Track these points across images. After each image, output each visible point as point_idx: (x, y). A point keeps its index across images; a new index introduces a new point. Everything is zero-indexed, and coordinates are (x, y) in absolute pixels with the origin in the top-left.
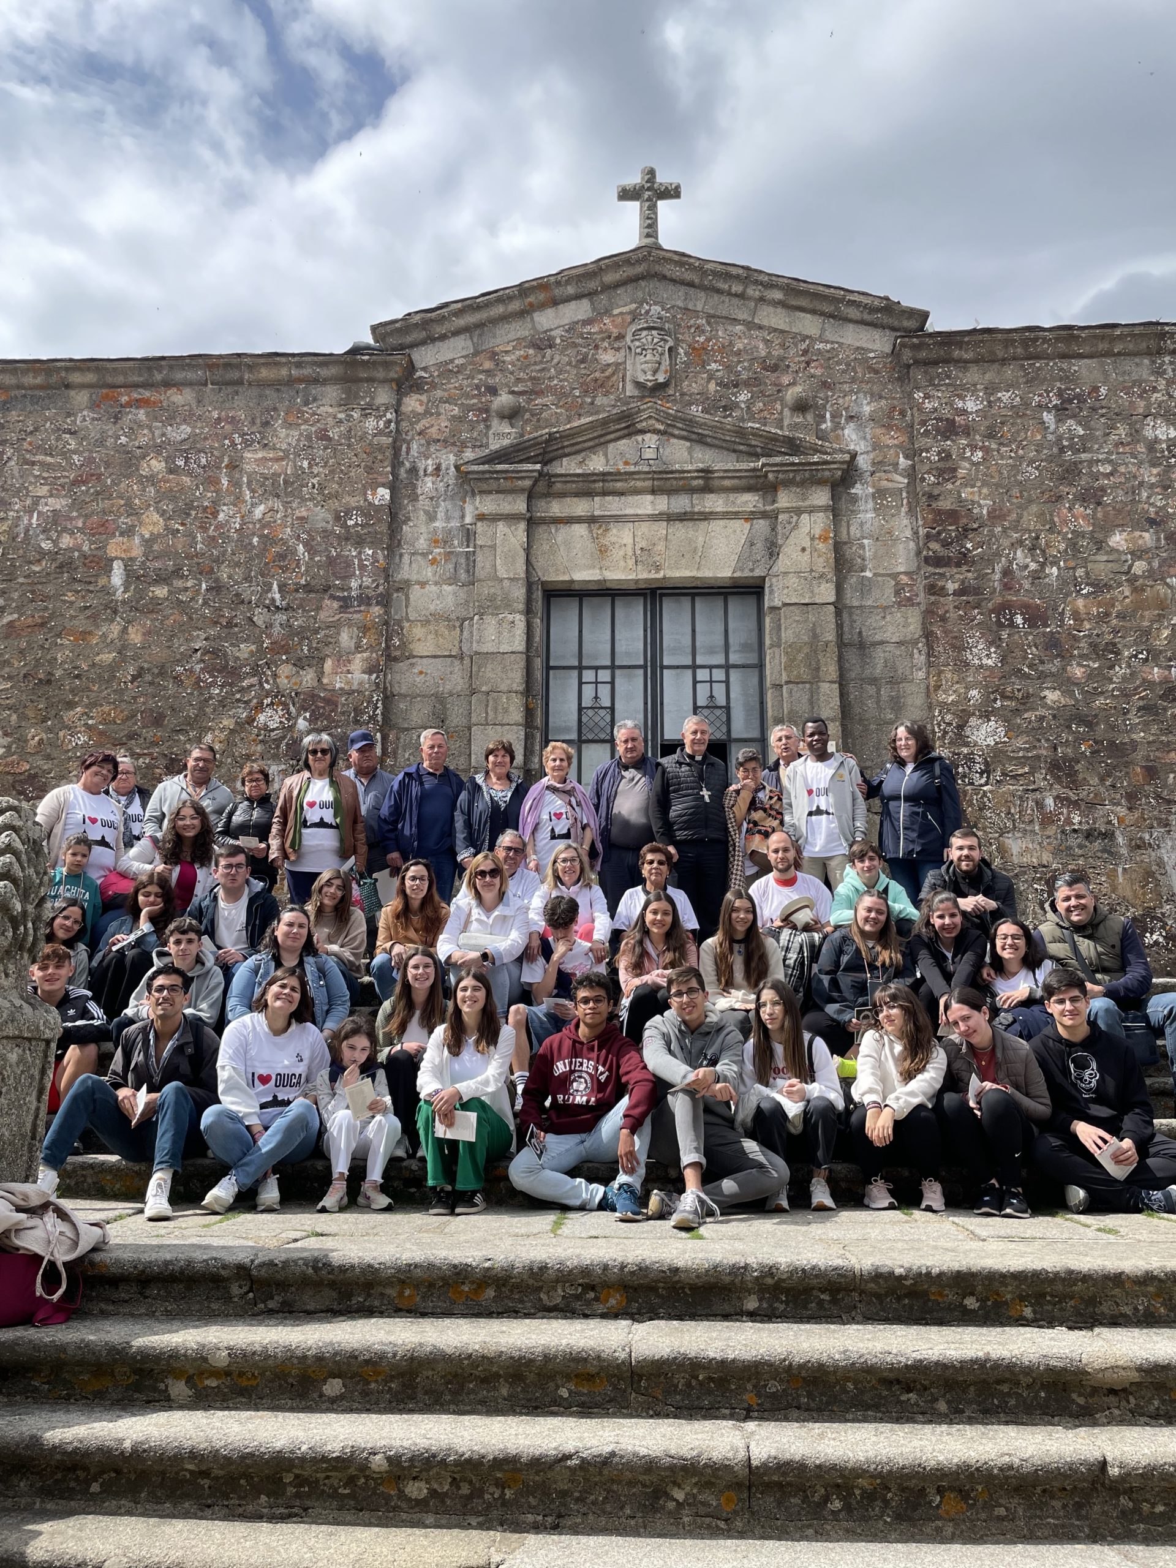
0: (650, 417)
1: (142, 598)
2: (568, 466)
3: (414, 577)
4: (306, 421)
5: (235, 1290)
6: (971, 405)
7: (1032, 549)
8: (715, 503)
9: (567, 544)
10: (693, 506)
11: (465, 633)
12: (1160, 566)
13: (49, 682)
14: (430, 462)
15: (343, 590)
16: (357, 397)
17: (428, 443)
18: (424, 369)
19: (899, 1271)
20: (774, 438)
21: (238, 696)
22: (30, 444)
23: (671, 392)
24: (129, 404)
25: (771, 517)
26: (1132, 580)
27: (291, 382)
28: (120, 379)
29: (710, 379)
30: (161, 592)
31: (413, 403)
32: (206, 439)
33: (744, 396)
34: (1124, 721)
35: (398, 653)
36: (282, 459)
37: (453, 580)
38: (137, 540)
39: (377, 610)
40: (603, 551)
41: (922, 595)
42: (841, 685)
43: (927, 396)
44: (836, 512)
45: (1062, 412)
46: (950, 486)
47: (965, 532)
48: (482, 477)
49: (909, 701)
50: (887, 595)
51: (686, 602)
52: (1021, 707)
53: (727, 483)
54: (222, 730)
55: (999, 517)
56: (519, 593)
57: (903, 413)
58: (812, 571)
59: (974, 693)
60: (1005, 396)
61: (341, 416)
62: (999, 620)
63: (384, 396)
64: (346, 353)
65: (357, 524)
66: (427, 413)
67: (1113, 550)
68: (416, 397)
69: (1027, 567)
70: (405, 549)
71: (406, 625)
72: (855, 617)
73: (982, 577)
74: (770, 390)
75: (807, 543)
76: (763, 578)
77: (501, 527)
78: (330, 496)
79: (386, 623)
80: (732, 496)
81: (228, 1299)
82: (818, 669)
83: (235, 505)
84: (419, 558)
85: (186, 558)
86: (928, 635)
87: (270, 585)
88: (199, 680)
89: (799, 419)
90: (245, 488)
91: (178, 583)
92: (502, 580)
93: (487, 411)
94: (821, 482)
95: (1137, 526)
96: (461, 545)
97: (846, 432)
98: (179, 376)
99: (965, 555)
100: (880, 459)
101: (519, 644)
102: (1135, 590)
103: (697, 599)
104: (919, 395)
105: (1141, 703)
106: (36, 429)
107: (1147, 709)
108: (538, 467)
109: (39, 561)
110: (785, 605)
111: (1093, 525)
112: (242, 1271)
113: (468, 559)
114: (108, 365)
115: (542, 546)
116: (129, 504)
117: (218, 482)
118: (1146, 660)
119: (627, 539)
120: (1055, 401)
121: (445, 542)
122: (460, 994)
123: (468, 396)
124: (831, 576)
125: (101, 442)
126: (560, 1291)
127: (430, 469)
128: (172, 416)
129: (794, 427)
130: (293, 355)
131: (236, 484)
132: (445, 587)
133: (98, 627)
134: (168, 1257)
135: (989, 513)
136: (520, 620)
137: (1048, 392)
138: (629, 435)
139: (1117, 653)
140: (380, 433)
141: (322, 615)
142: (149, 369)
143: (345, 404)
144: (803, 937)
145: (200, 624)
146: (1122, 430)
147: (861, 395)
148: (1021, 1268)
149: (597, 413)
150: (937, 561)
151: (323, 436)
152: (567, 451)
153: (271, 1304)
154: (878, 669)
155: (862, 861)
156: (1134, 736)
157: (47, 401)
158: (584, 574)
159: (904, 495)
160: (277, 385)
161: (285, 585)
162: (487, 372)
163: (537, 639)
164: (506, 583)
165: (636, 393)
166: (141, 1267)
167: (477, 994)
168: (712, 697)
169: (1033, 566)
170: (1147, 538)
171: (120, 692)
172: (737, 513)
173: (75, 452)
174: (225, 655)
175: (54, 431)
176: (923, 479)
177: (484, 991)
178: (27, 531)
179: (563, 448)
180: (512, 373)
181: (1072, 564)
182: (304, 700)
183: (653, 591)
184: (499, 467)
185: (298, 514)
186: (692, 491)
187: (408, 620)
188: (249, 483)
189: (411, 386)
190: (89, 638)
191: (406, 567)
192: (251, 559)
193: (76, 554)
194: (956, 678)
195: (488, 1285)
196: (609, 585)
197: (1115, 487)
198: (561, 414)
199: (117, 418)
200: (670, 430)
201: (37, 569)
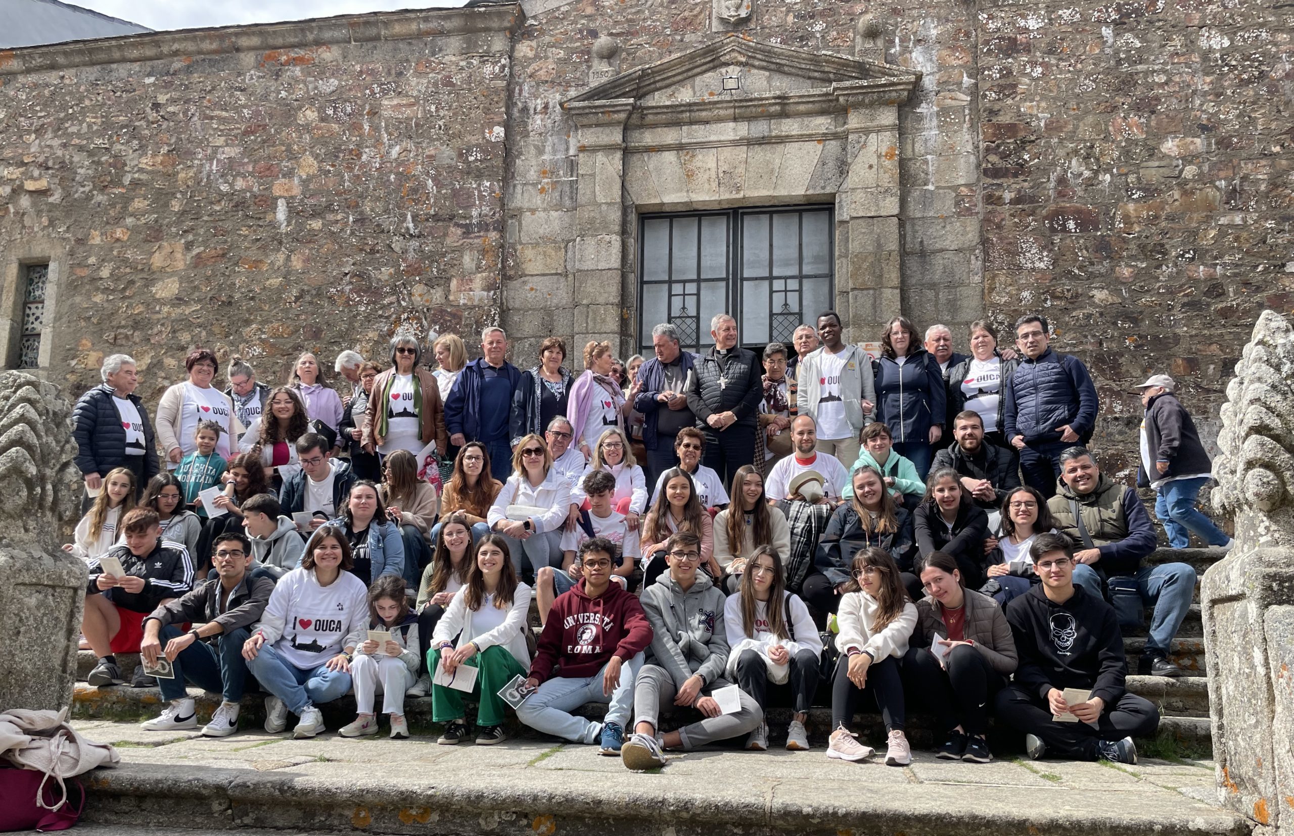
0: (733, 50)
1: (302, 231)
2: (659, 99)
3: (526, 205)
4: (433, 70)
5: (216, 807)
6: (1033, 23)
7: (1087, 157)
8: (790, 126)
9: (658, 170)
10: (770, 131)
11: (569, 253)
12: (1210, 170)
13: (230, 303)
14: (539, 101)
15: (465, 218)
16: (476, 45)
17: (538, 84)
18: (534, 17)
19: (807, 810)
20: (845, 64)
21: (380, 312)
22: (209, 101)
23: (753, 26)
24: (287, 63)
25: (842, 137)
26: (1182, 184)
27: (420, 35)
28: (280, 41)
29: (788, 11)
30: (316, 224)
31: (524, 49)
32: (350, 90)
33: (819, 27)
34: (1169, 316)
35: (512, 273)
36: (413, 105)
37: (558, 207)
38: (296, 180)
39: (494, 235)
40: (690, 175)
41: (980, 205)
42: (902, 290)
43: (991, 17)
44: (901, 130)
45: (1119, 26)
46: (1009, 101)
47: (1023, 144)
48: (582, 113)
49: (965, 303)
50: (947, 206)
51: (765, 219)
52: (1070, 306)
53: (802, 108)
54: (368, 341)
55: (1056, 129)
56: (615, 215)
57: (967, 35)
58: (878, 186)
59: (1026, 294)
60: (1065, 13)
61: (463, 63)
62: (1052, 225)
63: (499, 44)
64: (465, 6)
65: (476, 160)
66: (537, 57)
67: (1165, 156)
68: (527, 43)
69: (1082, 174)
70: (518, 180)
71: (519, 247)
72: (917, 228)
73: (1037, 185)
74: (844, 19)
75: (874, 161)
76: (833, 195)
77: (600, 157)
78: (454, 136)
79: (502, 246)
80: (806, 120)
81: (210, 814)
82: (881, 276)
83: (375, 147)
84: (530, 187)
85: (336, 194)
86: (985, 242)
87: (404, 216)
88: (349, 299)
89: (869, 45)
90: (383, 132)
91: (330, 217)
92: (600, 205)
93: (589, 53)
94: (888, 103)
95: (1189, 132)
96: (565, 175)
97: (914, 55)
98: (327, 35)
99: (1022, 166)
100: (945, 79)
101: (615, 261)
102: (1185, 193)
103: (775, 216)
104: (983, 17)
105: (1186, 300)
106: (214, 88)
107: (1192, 305)
108: (631, 100)
109: (219, 201)
110: (853, 218)
111: (1147, 132)
112: (220, 791)
113: (571, 187)
114: (270, 29)
115: (636, 172)
116: (289, 149)
117: (361, 127)
118: (1193, 259)
119: (712, 164)
120: (1114, 16)
121: (553, 173)
122: (480, 557)
123: (572, 40)
124: (896, 190)
125: (265, 97)
126: (496, 818)
127: (539, 108)
128: (322, 71)
129: (865, 52)
130: (421, 11)
131: (375, 128)
132: (552, 213)
133: (267, 256)
134: (159, 776)
135: (1046, 125)
136: (616, 240)
137: (1107, 8)
138: (714, 68)
139: (1164, 254)
140: (496, 77)
141: (448, 241)
142: (302, 30)
143: (466, 53)
144: (811, 509)
145: (348, 252)
146: (1177, 41)
147: (929, 20)
148: (925, 812)
149: (686, 48)
150: (995, 173)
151: (448, 82)
152: (658, 85)
153: (247, 820)
154: (937, 273)
155: (874, 440)
156: (1178, 331)
157: (222, 64)
158: (672, 197)
159: (967, 112)
160: (408, 38)
161: (417, 216)
162: (590, 17)
163: (631, 257)
164: (604, 207)
165: (721, 29)
166: (136, 785)
167: (496, 557)
168: (786, 304)
169: (1087, 174)
170: (1198, 143)
171: (286, 311)
172: (810, 135)
173: (244, 107)
174: (369, 277)
175: (228, 89)
176: (985, 96)
177: (502, 555)
178: (209, 176)
179: (655, 82)
180: (610, 17)
181: (1125, 170)
182: (434, 315)
183: (735, 210)
184: (598, 103)
185: (427, 153)
186: (771, 116)
187: (521, 243)
188: (387, 126)
189: (523, 34)
190: (261, 265)
191: (519, 196)
192: (389, 194)
193: (248, 194)
194: (1009, 281)
195: (434, 810)
196: (695, 206)
197: (1169, 95)
198: (654, 52)
199: (278, 75)
200: (751, 61)
201: (218, 208)
